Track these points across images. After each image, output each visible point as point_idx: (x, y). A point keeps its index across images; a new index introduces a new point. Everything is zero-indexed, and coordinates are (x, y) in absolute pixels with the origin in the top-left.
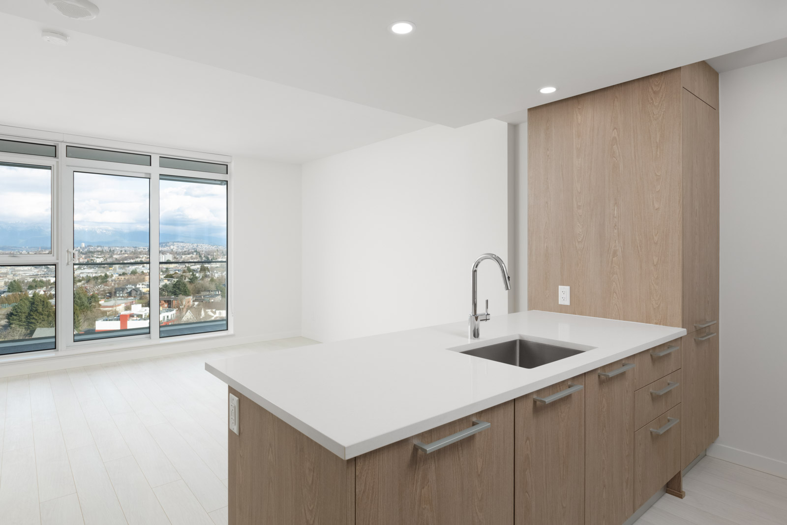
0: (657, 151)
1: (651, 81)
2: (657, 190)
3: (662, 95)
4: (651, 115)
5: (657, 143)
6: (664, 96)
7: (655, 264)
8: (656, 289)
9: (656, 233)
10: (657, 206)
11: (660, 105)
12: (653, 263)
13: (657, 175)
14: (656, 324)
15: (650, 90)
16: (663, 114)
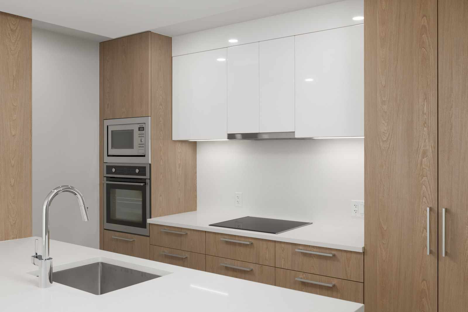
0: (14, 84)
1: (9, 18)
2: (14, 119)
3: (18, 36)
4: (9, 50)
5: (14, 76)
6: (19, 37)
7: (12, 185)
8: (13, 208)
9: (13, 157)
10: (13, 133)
11: (16, 43)
12: (11, 184)
13: (13, 105)
14: (13, 238)
15: (8, 26)
16: (19, 53)
